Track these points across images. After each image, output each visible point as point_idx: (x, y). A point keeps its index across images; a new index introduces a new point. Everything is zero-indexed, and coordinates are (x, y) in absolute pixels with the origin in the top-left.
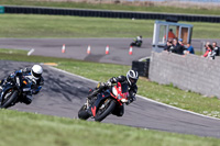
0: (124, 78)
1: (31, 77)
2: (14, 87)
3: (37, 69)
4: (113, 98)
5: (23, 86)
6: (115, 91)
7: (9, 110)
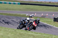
0: (36, 20)
1: (27, 21)
2: (22, 24)
3: (28, 19)
4: (33, 25)
5: (25, 23)
6: (33, 23)
7: (21, 30)
